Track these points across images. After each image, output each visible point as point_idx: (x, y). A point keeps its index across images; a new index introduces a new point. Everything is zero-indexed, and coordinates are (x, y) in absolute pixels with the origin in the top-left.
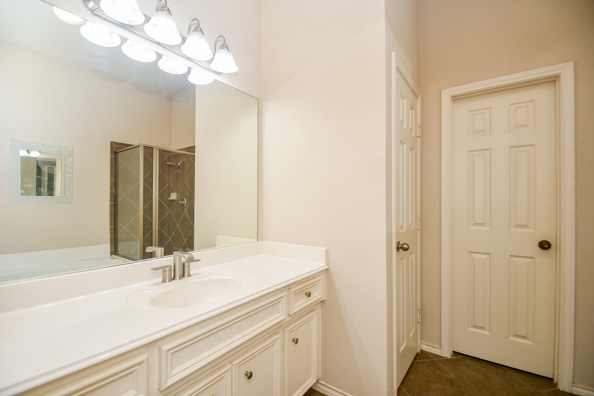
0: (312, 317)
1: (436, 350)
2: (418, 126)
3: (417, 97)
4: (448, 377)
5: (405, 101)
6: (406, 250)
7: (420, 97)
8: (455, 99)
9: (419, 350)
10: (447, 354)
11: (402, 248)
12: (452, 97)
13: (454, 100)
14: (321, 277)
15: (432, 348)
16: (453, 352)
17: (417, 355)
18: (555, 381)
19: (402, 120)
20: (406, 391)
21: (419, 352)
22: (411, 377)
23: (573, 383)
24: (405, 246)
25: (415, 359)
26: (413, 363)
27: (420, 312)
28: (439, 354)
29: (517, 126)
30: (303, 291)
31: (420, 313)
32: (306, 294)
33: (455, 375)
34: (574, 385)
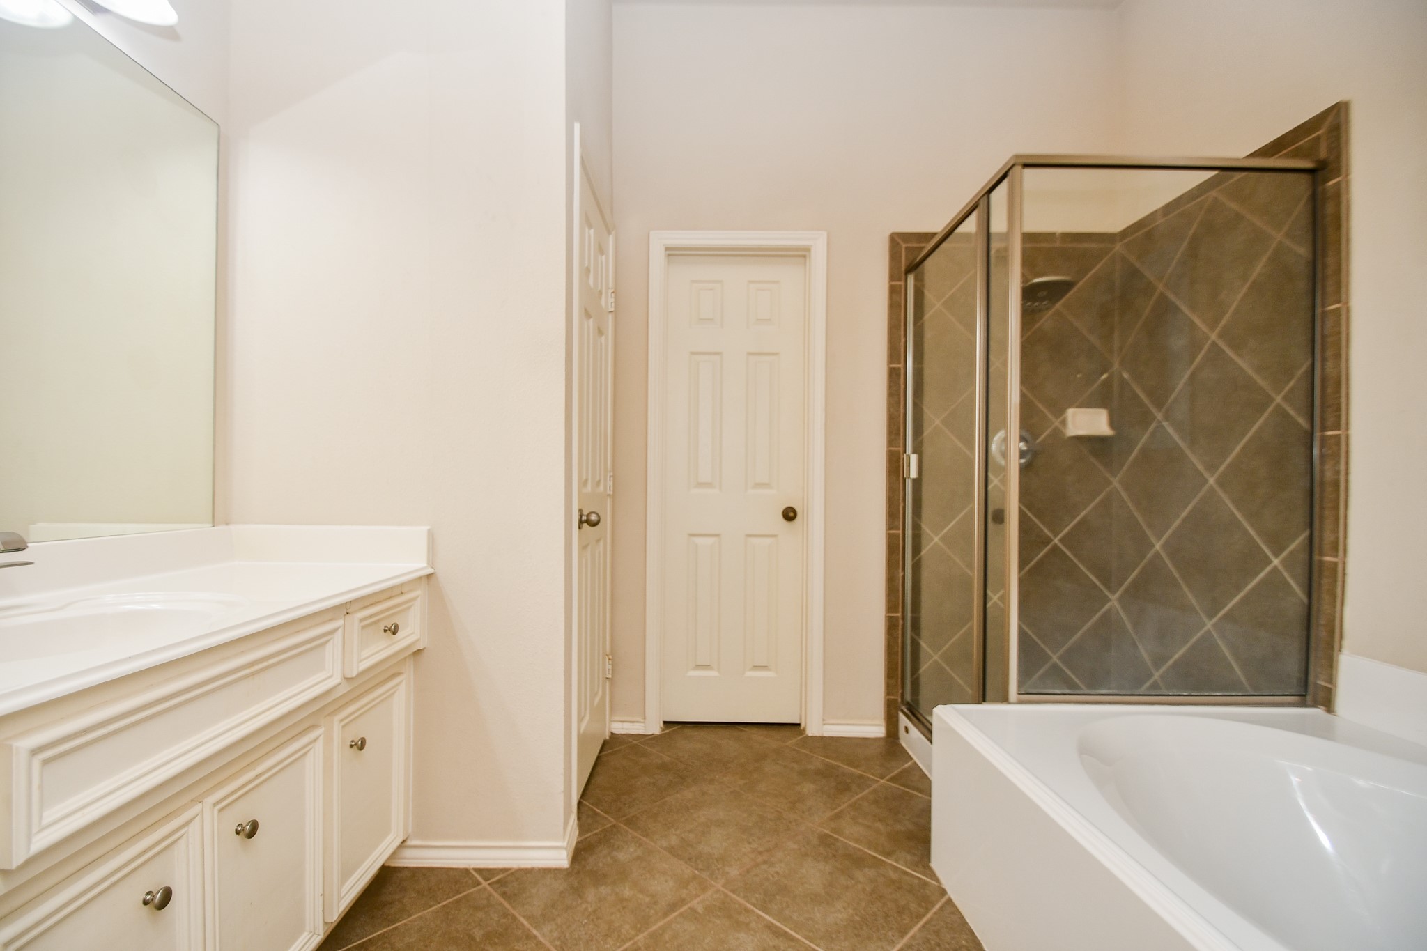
0: (392, 691)
1: (637, 726)
2: (610, 291)
3: (609, 233)
4: (659, 761)
5: (592, 231)
6: (595, 524)
7: (613, 233)
8: (673, 253)
9: (607, 734)
10: (655, 728)
11: (588, 522)
12: (667, 249)
13: (669, 255)
14: (418, 592)
15: (629, 724)
16: (665, 723)
17: (605, 743)
18: (803, 726)
19: (587, 267)
20: (592, 804)
21: (608, 738)
22: (598, 780)
23: (824, 720)
24: (594, 518)
25: (602, 750)
26: (598, 758)
27: (610, 657)
28: (641, 732)
29: (758, 320)
30: (378, 621)
31: (609, 659)
32: (385, 631)
33: (669, 756)
34: (825, 722)
